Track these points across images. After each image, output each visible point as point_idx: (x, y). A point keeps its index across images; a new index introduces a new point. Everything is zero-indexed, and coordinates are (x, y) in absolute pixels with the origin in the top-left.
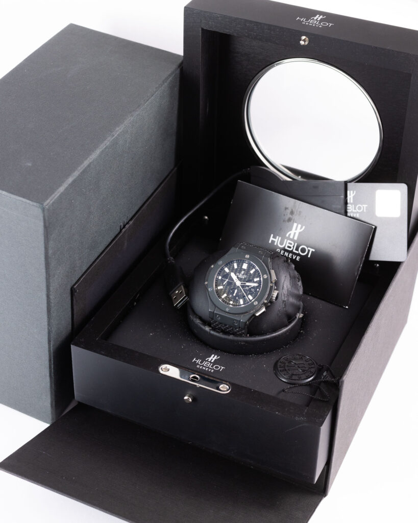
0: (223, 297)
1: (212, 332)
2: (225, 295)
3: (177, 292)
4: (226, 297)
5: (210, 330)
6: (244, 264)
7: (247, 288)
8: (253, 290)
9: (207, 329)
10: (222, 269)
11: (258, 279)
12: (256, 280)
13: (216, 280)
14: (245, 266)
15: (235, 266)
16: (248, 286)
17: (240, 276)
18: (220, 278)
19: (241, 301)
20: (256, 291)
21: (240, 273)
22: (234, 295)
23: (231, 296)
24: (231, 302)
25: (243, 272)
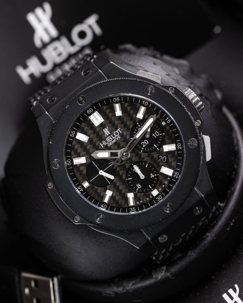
0: (132, 203)
1: (175, 269)
2: (131, 196)
3: (27, 291)
4: (136, 198)
5: (167, 270)
6: (92, 118)
7: (145, 143)
8: (156, 134)
9: (160, 275)
10: (73, 168)
11: (143, 109)
12: (140, 116)
13: (86, 196)
14: (97, 119)
15: (82, 137)
16: (143, 137)
17: (110, 141)
18: (86, 185)
19: (167, 171)
20: (162, 129)
21: (101, 138)
22: (142, 177)
23: (139, 186)
24: (155, 193)
25: (106, 131)
